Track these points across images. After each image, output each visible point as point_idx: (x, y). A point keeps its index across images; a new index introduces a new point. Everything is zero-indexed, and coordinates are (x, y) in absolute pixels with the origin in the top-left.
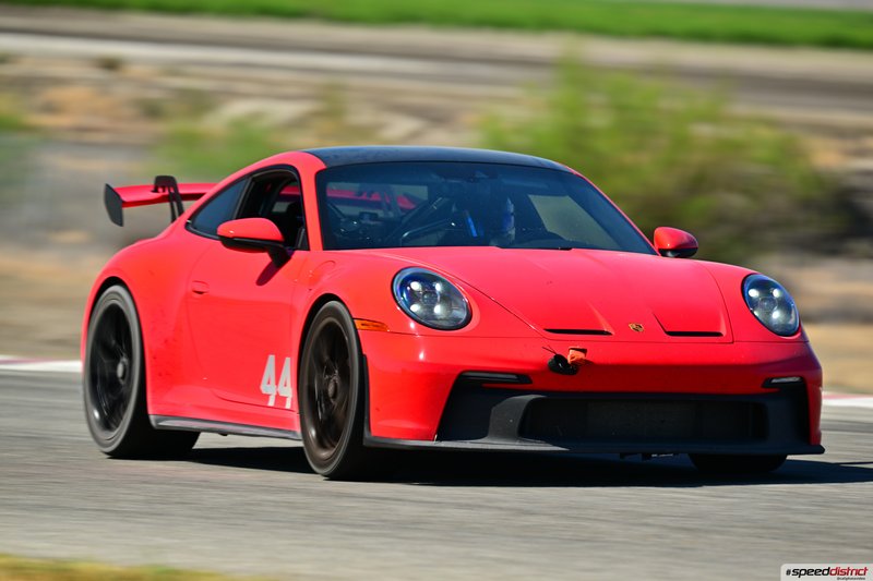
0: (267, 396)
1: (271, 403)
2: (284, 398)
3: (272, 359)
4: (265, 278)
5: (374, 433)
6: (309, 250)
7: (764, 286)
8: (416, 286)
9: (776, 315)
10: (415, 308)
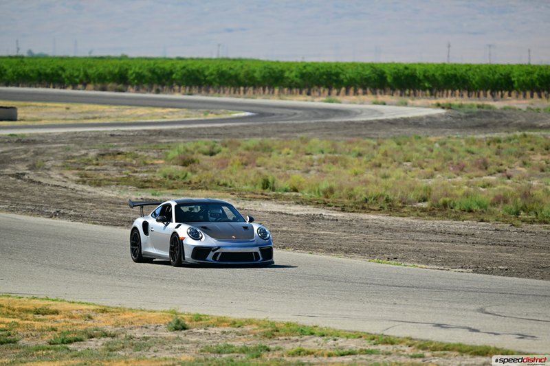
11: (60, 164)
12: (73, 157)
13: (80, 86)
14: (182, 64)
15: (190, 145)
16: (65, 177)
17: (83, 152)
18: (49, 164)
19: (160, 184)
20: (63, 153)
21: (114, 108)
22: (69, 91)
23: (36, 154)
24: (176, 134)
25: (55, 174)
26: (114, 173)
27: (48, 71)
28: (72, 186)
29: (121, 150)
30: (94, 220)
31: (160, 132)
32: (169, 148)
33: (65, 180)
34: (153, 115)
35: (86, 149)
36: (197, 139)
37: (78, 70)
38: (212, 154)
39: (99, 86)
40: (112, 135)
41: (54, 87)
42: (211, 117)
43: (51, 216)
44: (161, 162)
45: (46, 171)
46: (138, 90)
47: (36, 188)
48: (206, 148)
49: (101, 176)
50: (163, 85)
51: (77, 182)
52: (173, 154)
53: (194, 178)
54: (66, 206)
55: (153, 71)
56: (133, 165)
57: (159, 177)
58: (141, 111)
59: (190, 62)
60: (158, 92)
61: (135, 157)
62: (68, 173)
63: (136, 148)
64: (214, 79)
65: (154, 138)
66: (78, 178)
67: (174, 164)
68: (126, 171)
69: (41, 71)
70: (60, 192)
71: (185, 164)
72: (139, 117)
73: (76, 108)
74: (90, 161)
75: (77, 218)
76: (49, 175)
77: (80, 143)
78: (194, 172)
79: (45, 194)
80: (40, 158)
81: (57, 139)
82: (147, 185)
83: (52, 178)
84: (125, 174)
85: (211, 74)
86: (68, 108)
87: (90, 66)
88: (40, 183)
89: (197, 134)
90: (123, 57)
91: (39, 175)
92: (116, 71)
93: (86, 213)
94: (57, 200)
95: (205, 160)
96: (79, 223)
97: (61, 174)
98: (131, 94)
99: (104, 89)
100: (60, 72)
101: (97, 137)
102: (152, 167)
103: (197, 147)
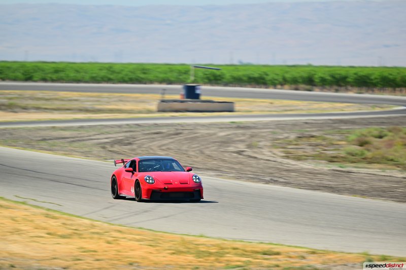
3: (132, 187)
4: (132, 176)
5: (142, 198)
6: (136, 172)
7: (196, 176)
8: (148, 178)
9: (197, 180)
10: (148, 181)
11: (268, 144)
12: (279, 139)
13: (279, 86)
14: (354, 71)
15: (364, 130)
16: (274, 154)
17: (286, 135)
18: (261, 144)
19: (344, 160)
20: (270, 136)
21: (305, 103)
22: (271, 90)
23: (252, 136)
24: (353, 122)
25: (266, 151)
26: (309, 151)
27: (256, 75)
28: (280, 160)
29: (314, 134)
30: (299, 186)
31: (341, 121)
32: (349, 133)
33: (274, 156)
34: (335, 109)
35: (288, 133)
36: (369, 127)
37: (277, 75)
38: (381, 137)
39: (293, 86)
40: (306, 123)
41: (261, 88)
42: (378, 110)
43: (267, 182)
44: (343, 143)
45: (259, 149)
46: (322, 90)
47: (253, 162)
48: (376, 133)
49: (300, 153)
50: (340, 86)
51: (283, 157)
52: (353, 137)
53: (369, 154)
54: (276, 175)
55: (333, 76)
56: (322, 145)
57: (343, 154)
58: (325, 105)
59: (360, 70)
60: (337, 91)
61: (324, 139)
62: (276, 151)
63: (324, 132)
64: (378, 82)
65: (336, 125)
66: (283, 154)
67: (354, 145)
68: (319, 149)
69: (252, 76)
70: (272, 164)
71: (361, 145)
72: (325, 109)
73: (278, 102)
74: (291, 141)
75: (286, 184)
76: (262, 152)
77: (282, 129)
78: (368, 150)
79: (260, 166)
80: (255, 139)
81: (266, 126)
82: (335, 160)
83: (264, 154)
84: (318, 151)
85: (376, 78)
86: (271, 103)
87: (287, 72)
88: (255, 158)
89: (368, 123)
90: (309, 66)
91: (255, 152)
92: (305, 75)
93: (291, 180)
94: (270, 171)
95: (376, 142)
96: (288, 188)
97: (270, 152)
98: (317, 92)
99: (297, 89)
100: (265, 76)
101: (295, 125)
102: (337, 147)
103: (370, 132)
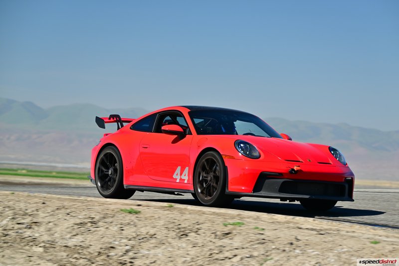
0: (176, 179)
1: (178, 181)
2: (184, 180)
3: (179, 168)
5: (229, 190)
6: (191, 134)
